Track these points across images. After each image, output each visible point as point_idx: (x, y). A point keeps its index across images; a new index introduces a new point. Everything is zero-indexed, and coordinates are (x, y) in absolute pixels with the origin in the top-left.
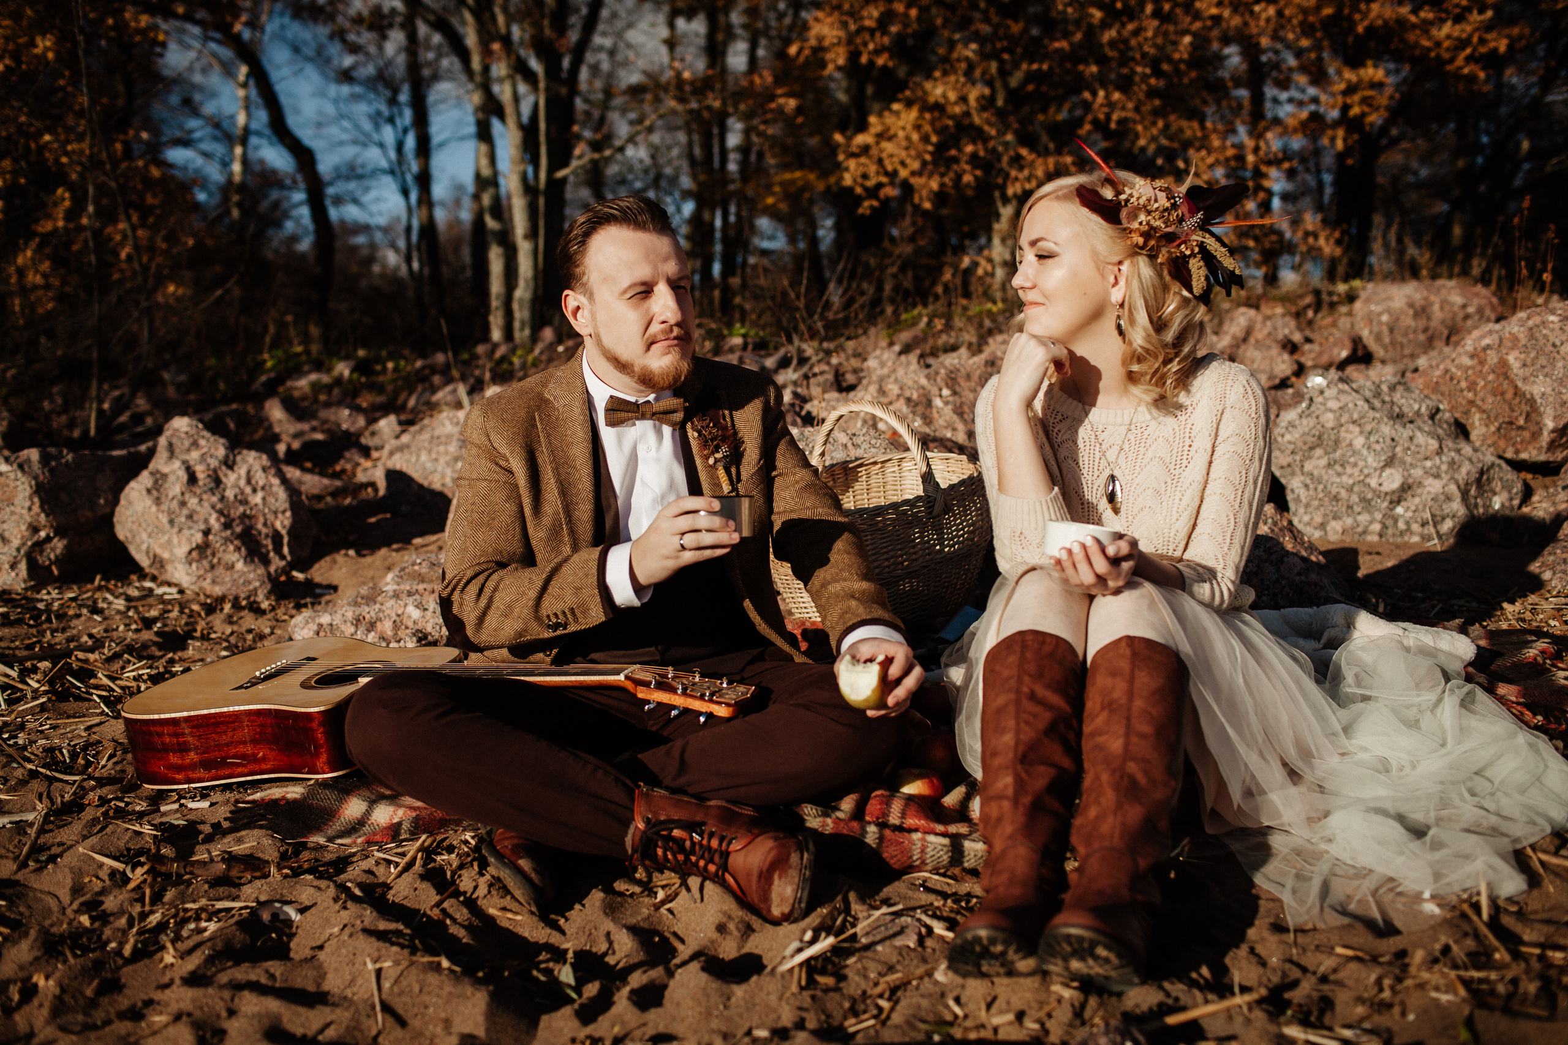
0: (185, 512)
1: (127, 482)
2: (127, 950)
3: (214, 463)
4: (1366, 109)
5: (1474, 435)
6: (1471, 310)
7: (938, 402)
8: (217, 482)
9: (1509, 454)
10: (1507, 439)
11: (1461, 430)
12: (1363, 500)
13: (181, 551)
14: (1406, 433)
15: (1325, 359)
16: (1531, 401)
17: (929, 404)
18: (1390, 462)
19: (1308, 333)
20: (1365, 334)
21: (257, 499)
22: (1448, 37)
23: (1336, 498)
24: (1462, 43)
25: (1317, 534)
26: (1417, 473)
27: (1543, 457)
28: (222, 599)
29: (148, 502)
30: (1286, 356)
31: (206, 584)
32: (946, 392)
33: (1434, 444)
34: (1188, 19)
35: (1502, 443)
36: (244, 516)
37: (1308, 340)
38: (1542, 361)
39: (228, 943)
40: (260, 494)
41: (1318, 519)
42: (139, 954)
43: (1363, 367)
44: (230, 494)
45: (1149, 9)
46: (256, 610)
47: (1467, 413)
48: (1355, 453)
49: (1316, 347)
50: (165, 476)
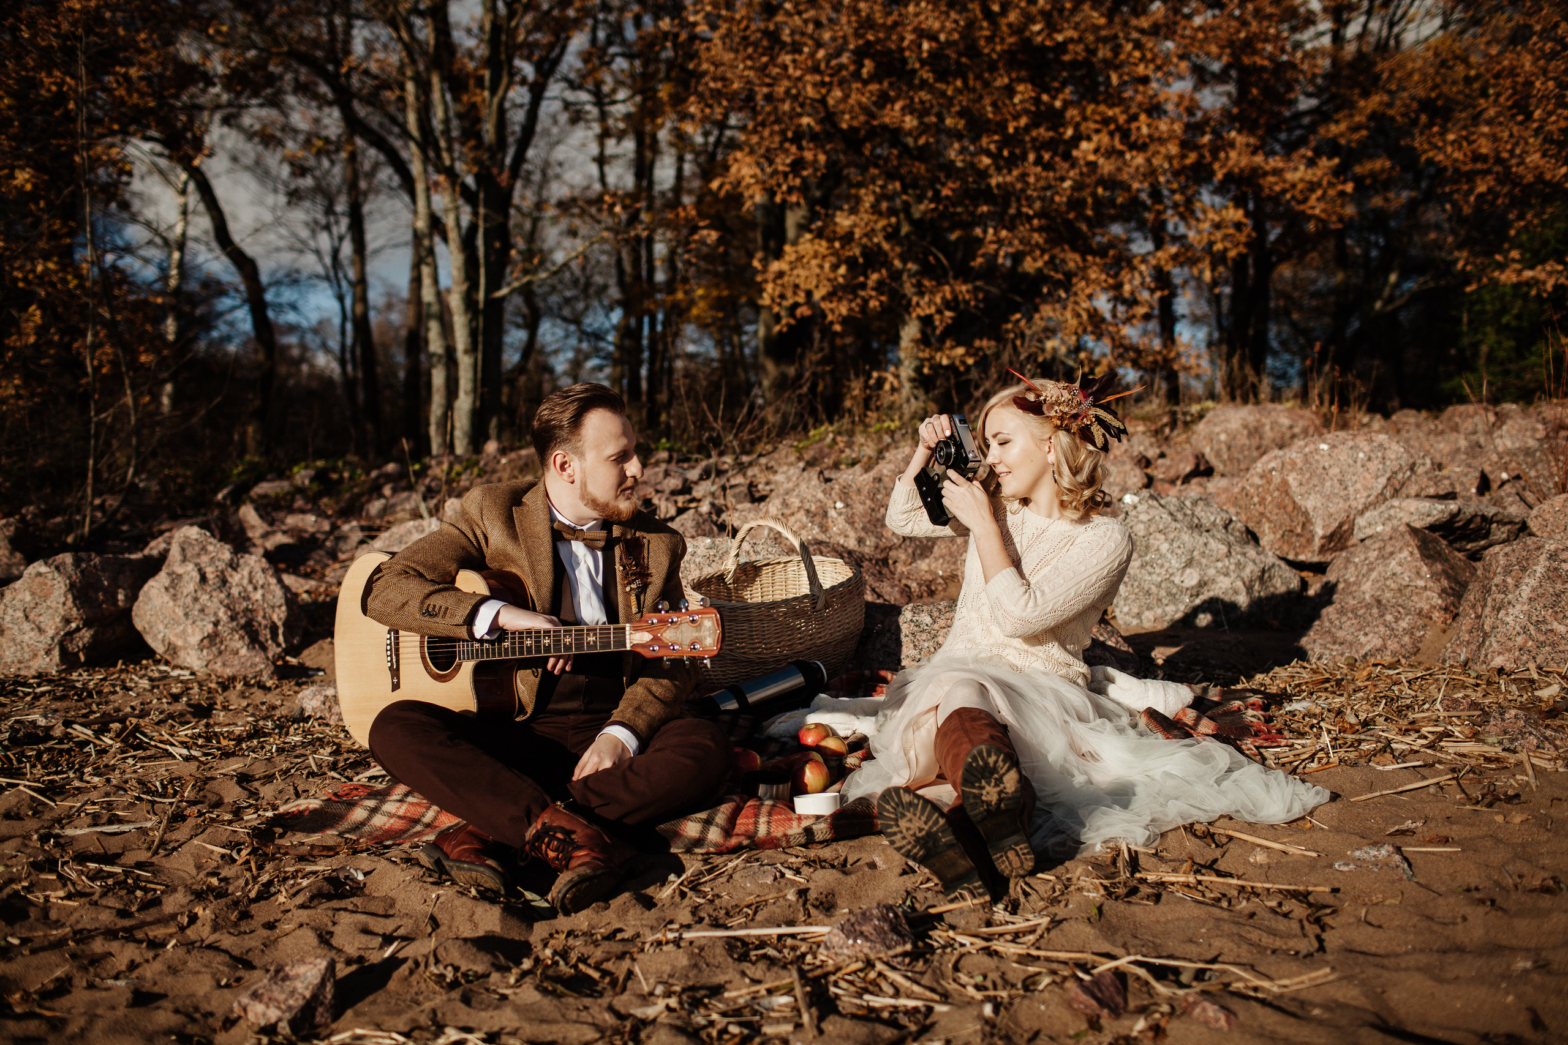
0: (198, 607)
1: (145, 581)
2: (253, 895)
3: (221, 566)
4: (1228, 245)
5: (1264, 542)
6: (1296, 430)
7: (832, 513)
8: (224, 582)
9: (1291, 557)
10: (1290, 544)
11: (1252, 537)
12: (1169, 594)
13: (195, 639)
14: (1202, 540)
15: (1172, 473)
16: (1306, 514)
17: (825, 514)
18: (1189, 563)
19: (1165, 449)
20: (1207, 451)
21: (258, 596)
22: (1302, 180)
23: (1148, 593)
24: (1312, 187)
25: (1135, 622)
26: (1212, 572)
27: (1316, 559)
28: (233, 679)
29: (166, 598)
30: (1138, 471)
31: (218, 667)
32: (839, 505)
33: (1224, 549)
34: (1066, 165)
35: (1285, 547)
36: (247, 610)
37: (1162, 455)
38: (1315, 481)
39: (320, 889)
40: (260, 592)
41: (1135, 610)
42: (260, 897)
43: (1204, 480)
44: (235, 591)
45: (1031, 157)
46: (262, 686)
47: (1259, 522)
48: (1162, 556)
49: (1166, 462)
50: (180, 576)
